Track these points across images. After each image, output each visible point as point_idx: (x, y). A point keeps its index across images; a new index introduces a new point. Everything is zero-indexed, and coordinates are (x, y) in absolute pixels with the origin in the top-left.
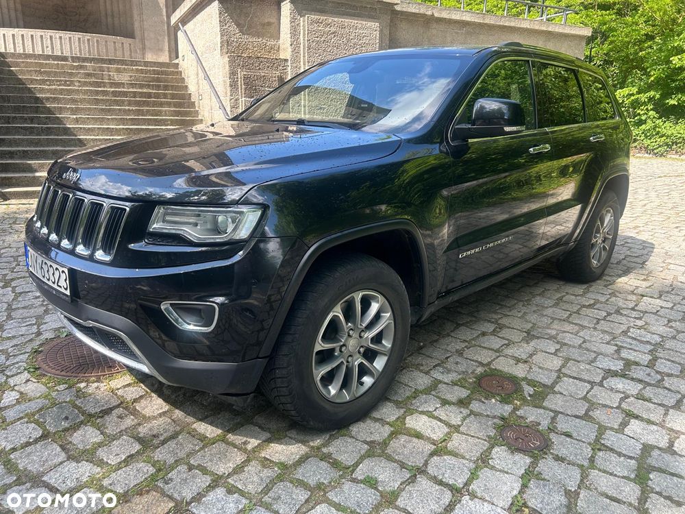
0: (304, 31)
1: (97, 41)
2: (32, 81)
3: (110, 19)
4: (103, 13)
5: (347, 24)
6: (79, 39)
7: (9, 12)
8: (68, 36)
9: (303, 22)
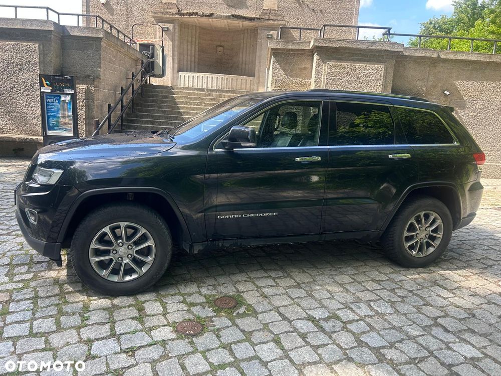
0: (325, 72)
1: (232, 79)
2: (181, 103)
3: (244, 66)
4: (241, 63)
5: (357, 67)
6: (222, 78)
7: (191, 64)
8: (216, 76)
9: (325, 67)
